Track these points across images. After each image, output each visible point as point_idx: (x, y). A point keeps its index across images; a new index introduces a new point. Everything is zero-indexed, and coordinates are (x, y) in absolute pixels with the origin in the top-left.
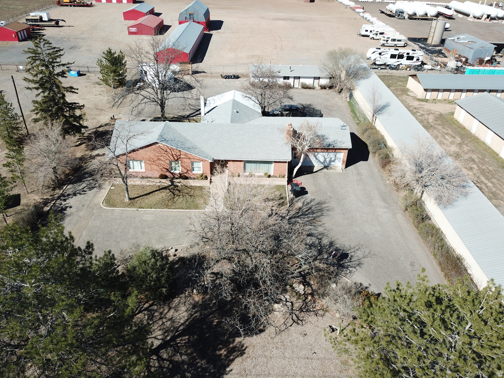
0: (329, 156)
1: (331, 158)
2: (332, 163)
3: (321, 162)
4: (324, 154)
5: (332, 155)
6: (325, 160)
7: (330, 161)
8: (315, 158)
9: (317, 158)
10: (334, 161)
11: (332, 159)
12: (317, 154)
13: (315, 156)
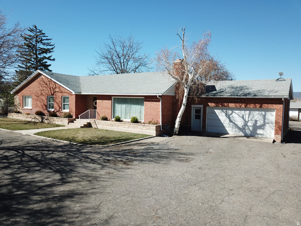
0: (251, 116)
1: (256, 121)
2: (259, 131)
3: (239, 128)
4: (243, 112)
5: (257, 115)
6: (246, 124)
7: (256, 127)
8: (228, 120)
9: (232, 119)
10: (262, 127)
11: (259, 124)
12: (230, 112)
13: (228, 116)
